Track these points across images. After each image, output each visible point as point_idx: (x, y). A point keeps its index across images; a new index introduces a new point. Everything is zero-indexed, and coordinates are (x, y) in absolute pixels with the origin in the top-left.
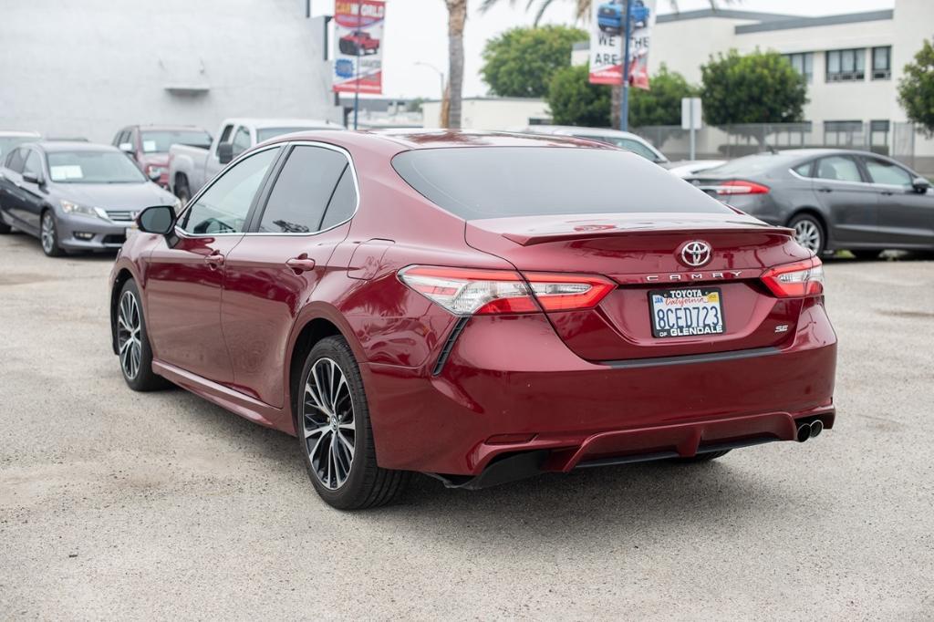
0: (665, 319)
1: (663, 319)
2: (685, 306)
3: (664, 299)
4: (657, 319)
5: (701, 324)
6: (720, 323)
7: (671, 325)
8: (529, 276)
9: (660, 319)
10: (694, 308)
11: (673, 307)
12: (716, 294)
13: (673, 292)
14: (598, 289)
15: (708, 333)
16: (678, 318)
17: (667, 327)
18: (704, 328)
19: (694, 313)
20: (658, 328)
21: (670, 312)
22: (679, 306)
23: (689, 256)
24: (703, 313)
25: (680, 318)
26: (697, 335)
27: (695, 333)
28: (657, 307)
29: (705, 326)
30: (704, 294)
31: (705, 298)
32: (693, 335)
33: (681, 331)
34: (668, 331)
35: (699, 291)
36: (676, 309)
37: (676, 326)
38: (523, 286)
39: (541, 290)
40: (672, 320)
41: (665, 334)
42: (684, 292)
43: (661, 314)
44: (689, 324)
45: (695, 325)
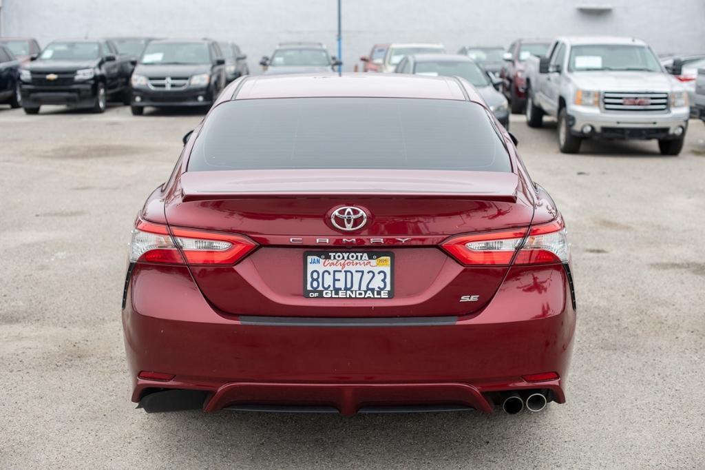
0: (320, 280)
1: (317, 280)
2: (347, 268)
3: (322, 261)
4: (309, 280)
5: (364, 287)
6: (388, 288)
7: (326, 286)
8: (176, 231)
9: (313, 280)
10: (357, 271)
11: (331, 269)
12: (389, 258)
13: (332, 255)
14: (239, 248)
15: (369, 298)
16: (335, 280)
17: (321, 288)
18: (366, 292)
19: (357, 277)
20: (309, 288)
21: (326, 274)
22: (339, 268)
23: (340, 221)
24: (367, 277)
25: (339, 280)
26: (356, 298)
27: (353, 296)
28: (310, 268)
29: (368, 289)
30: (370, 258)
31: (373, 262)
32: (350, 297)
33: (337, 293)
34: (321, 292)
35: (365, 255)
36: (335, 272)
37: (331, 288)
38: (170, 239)
39: (189, 245)
40: (328, 280)
41: (316, 294)
42: (346, 255)
43: (315, 276)
44: (349, 286)
45: (356, 287)
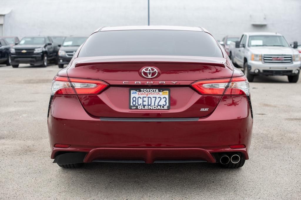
0: (137, 101)
1: (135, 101)
2: (149, 96)
3: (137, 93)
4: (132, 101)
5: (156, 104)
6: (168, 105)
7: (139, 104)
8: (72, 79)
9: (133, 101)
10: (153, 97)
11: (142, 96)
12: (168, 91)
13: (142, 90)
14: (100, 86)
15: (159, 109)
16: (143, 101)
17: (137, 105)
18: (157, 106)
19: (153, 100)
20: (132, 105)
21: (139, 98)
22: (145, 96)
23: (145, 74)
24: (158, 100)
25: (145, 101)
26: (153, 109)
27: (152, 108)
28: (132, 96)
29: (158, 105)
30: (159, 91)
31: (161, 93)
32: (150, 109)
33: (144, 107)
34: (137, 107)
35: (157, 90)
36: (143, 97)
37: (142, 105)
38: (69, 83)
39: (78, 86)
40: (140, 101)
41: (135, 108)
42: (148, 90)
43: (134, 99)
44: (149, 104)
45: (153, 104)
